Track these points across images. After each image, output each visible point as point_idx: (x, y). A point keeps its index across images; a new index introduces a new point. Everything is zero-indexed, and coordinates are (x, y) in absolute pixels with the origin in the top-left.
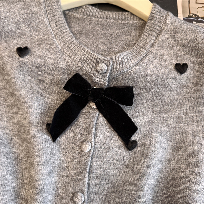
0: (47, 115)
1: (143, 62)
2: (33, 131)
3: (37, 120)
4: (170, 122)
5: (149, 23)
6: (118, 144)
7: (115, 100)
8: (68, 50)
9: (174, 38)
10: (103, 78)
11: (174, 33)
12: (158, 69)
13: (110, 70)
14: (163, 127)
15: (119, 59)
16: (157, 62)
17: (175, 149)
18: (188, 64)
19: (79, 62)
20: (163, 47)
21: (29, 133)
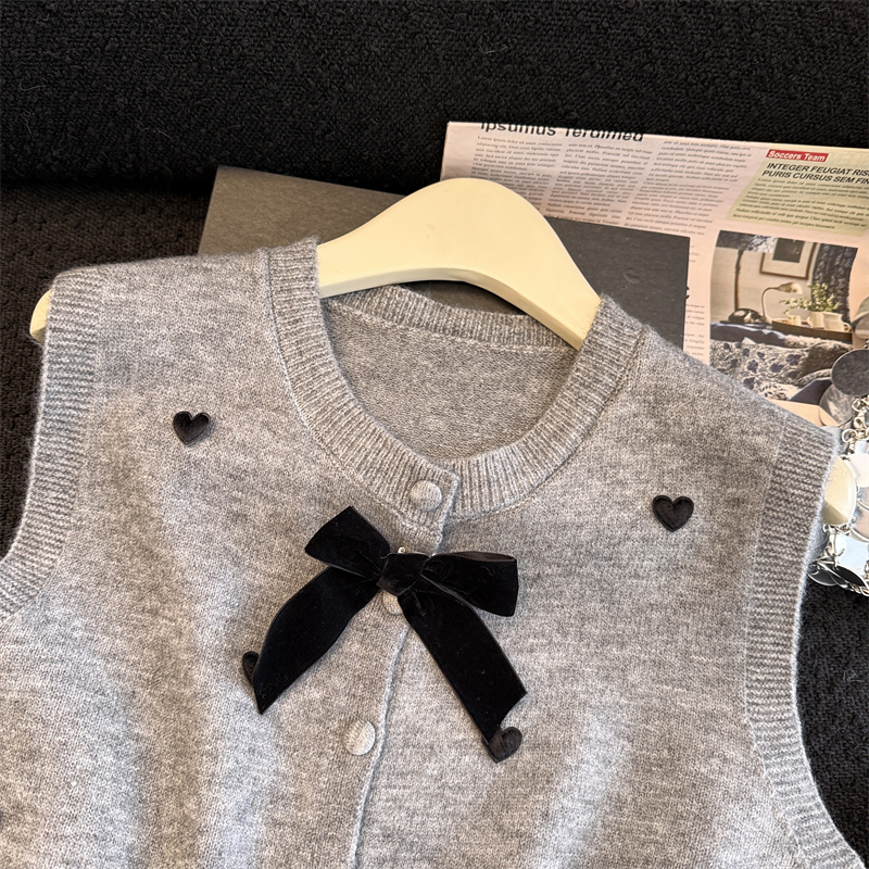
0: (248, 626)
1: (552, 484)
2: (202, 674)
3: (217, 642)
4: (633, 677)
5: (582, 361)
6: (461, 736)
7: (459, 593)
8: (328, 432)
9: (654, 416)
10: (428, 523)
11: (656, 402)
12: (599, 510)
13: (450, 502)
14: (608, 691)
15: (479, 472)
16: (597, 485)
17: (641, 765)
18: (694, 501)
19: (359, 469)
20: (619, 440)
21: (188, 681)
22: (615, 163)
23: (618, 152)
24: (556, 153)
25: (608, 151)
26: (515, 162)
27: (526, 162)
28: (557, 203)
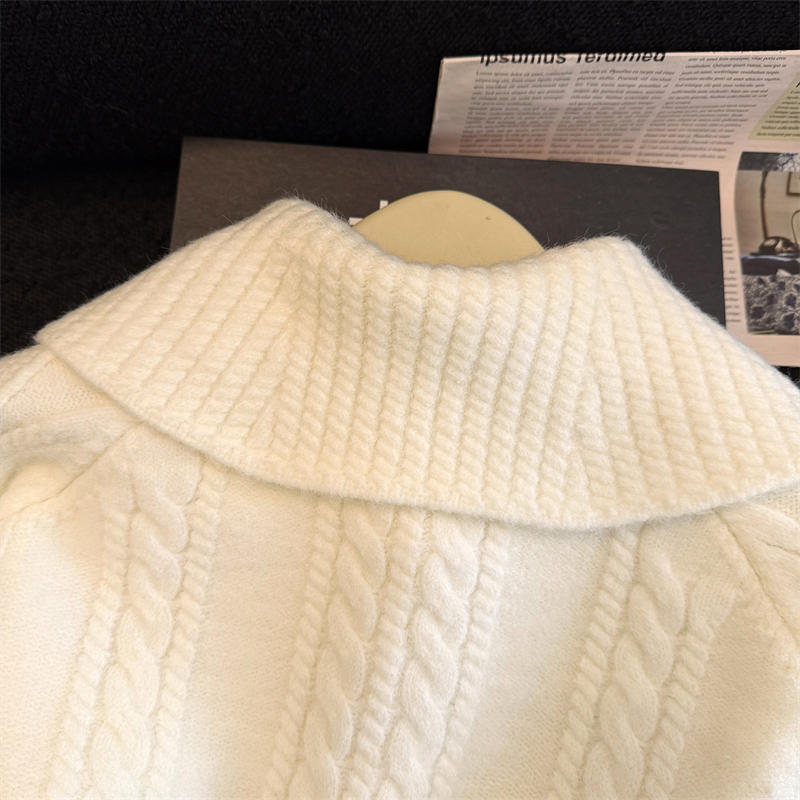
22: (631, 89)
23: (635, 75)
24: (565, 82)
25: (625, 75)
26: (518, 97)
27: (531, 96)
28: (564, 137)
